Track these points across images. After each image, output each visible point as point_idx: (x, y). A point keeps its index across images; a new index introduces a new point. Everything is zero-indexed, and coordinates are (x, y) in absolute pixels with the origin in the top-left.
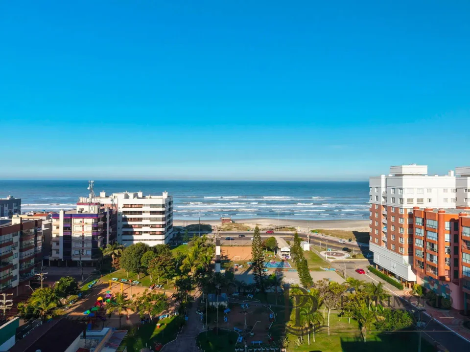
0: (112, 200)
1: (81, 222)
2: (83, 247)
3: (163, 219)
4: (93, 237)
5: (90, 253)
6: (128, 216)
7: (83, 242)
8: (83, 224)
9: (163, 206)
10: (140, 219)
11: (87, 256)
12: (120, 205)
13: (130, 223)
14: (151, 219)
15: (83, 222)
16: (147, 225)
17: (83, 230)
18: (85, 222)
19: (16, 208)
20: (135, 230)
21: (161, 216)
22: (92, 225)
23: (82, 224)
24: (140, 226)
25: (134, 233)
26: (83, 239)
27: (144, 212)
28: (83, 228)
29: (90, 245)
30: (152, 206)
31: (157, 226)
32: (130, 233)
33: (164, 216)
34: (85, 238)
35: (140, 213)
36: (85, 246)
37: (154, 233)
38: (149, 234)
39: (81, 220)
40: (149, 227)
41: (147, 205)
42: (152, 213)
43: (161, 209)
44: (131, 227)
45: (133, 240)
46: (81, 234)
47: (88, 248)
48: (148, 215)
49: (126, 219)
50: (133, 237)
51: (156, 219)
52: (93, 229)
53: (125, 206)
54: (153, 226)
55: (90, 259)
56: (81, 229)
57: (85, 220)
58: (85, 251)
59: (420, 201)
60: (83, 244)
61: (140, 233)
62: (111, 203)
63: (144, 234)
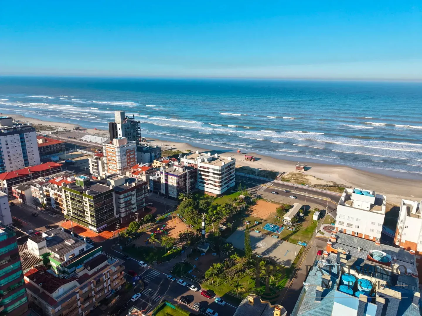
0: (195, 162)
3: (220, 179)
4: (177, 186)
6: (202, 173)
7: (173, 188)
9: (220, 171)
10: (208, 176)
11: (175, 195)
12: (199, 165)
13: (203, 177)
14: (213, 177)
16: (211, 180)
17: (173, 182)
19: (159, 153)
20: (205, 181)
21: (218, 176)
24: (208, 180)
25: (205, 183)
26: (173, 186)
27: (210, 172)
29: (176, 190)
30: (214, 169)
31: (217, 182)
32: (203, 183)
33: (220, 177)
35: (208, 172)
36: (174, 190)
37: (215, 186)
38: (212, 185)
39: (172, 177)
40: (212, 182)
41: (211, 169)
42: (214, 173)
43: (218, 172)
44: (204, 179)
46: (172, 184)
48: (212, 174)
49: (201, 175)
50: (204, 185)
51: (216, 178)
52: (177, 182)
53: (201, 167)
54: (214, 181)
55: (176, 197)
58: (174, 192)
59: (350, 225)
61: (208, 184)
62: (194, 163)
63: (209, 185)
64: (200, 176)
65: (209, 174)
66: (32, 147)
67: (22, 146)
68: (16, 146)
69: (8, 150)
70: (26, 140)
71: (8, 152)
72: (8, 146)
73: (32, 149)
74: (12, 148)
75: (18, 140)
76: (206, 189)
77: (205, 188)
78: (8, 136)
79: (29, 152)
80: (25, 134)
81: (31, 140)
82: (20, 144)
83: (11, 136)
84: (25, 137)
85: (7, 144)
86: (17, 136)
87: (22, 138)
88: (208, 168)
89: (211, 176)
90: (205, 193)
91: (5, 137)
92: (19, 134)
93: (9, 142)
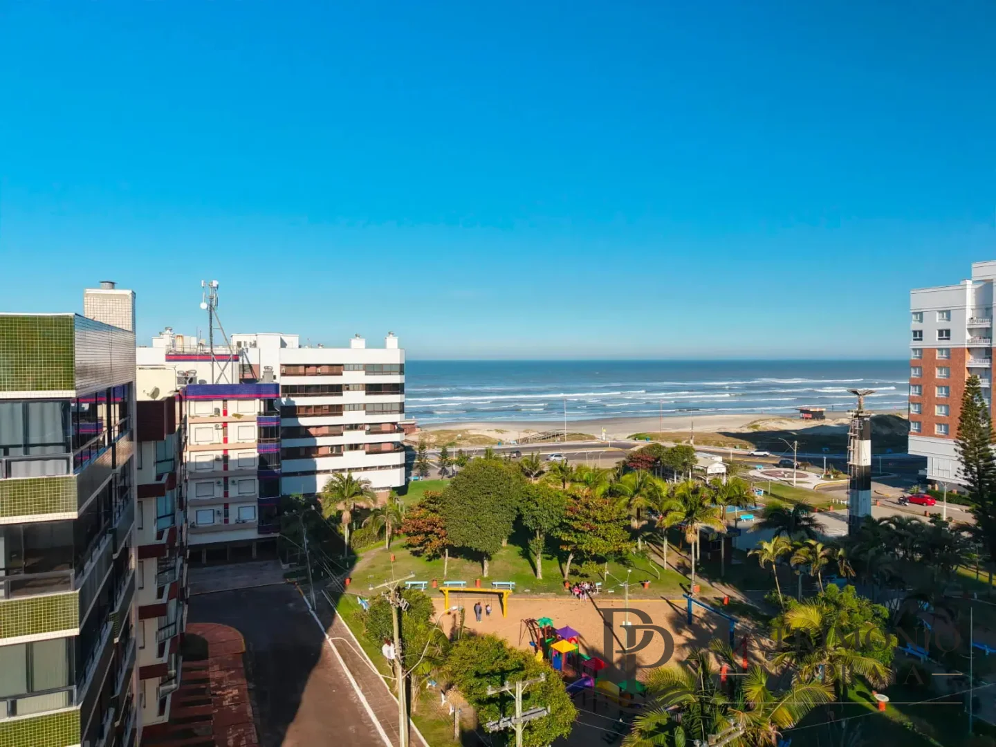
1: (217, 411)
2: (226, 494)
4: (262, 460)
5: (250, 514)
6: (299, 401)
7: (226, 479)
8: (225, 419)
9: (403, 368)
10: (337, 410)
11: (242, 524)
13: (303, 421)
14: (369, 409)
15: (225, 413)
16: (357, 427)
17: (226, 440)
18: (230, 413)
20: (320, 441)
21: (396, 399)
22: (259, 420)
23: (222, 418)
24: (336, 430)
25: (315, 452)
26: (226, 468)
27: (348, 387)
28: (225, 434)
29: (252, 488)
30: (370, 369)
31: (384, 428)
32: (302, 453)
33: (403, 398)
34: (231, 468)
35: (337, 390)
36: (233, 492)
38: (362, 452)
39: (219, 404)
40: (363, 432)
41: (354, 367)
42: (372, 389)
43: (397, 379)
44: (304, 432)
45: (314, 472)
46: (220, 454)
47: (242, 500)
48: (361, 397)
49: (292, 411)
50: (315, 465)
51: (382, 409)
52: (260, 436)
53: (289, 371)
54: (373, 429)
55: (253, 534)
56: (218, 436)
57: (233, 406)
58: (233, 509)
60: (226, 488)
61: (337, 451)
63: (347, 454)
64: (287, 422)
65: (346, 398)
88: (336, 369)
89: (354, 407)
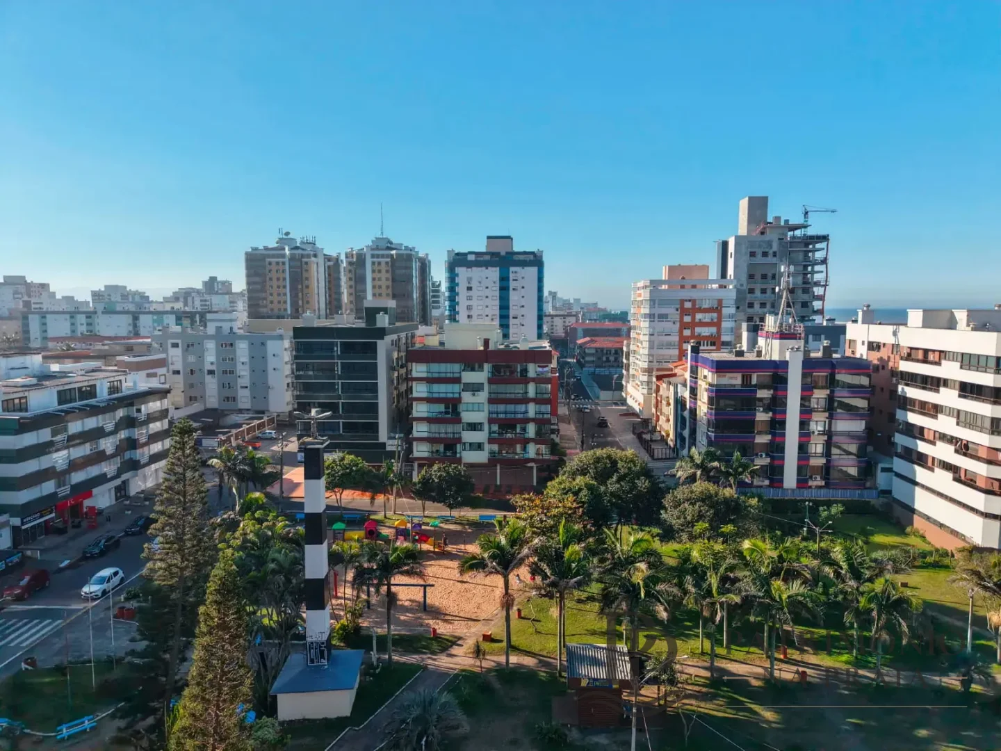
3: (991, 427)
6: (912, 392)
10: (934, 411)
14: (960, 417)
24: (933, 438)
25: (920, 460)
30: (965, 361)
35: (937, 384)
37: (969, 481)
38: (950, 475)
40: (953, 448)
42: (965, 389)
48: (954, 399)
50: (916, 473)
54: (966, 448)
61: (933, 464)
62: (892, 340)
64: (902, 414)
65: (942, 397)
66: (523, 306)
67: (501, 298)
68: (487, 297)
69: (470, 303)
70: (512, 284)
71: (469, 308)
72: (470, 293)
73: (523, 311)
74: (480, 298)
75: (494, 282)
76: (922, 501)
77: (918, 490)
78: (474, 269)
79: (514, 318)
80: (512, 269)
81: (523, 287)
82: (497, 293)
83: (480, 269)
84: (512, 276)
85: (470, 289)
86: (494, 273)
87: (504, 279)
89: (950, 412)
90: (918, 522)
91: (470, 270)
92: (498, 269)
93: (474, 285)
